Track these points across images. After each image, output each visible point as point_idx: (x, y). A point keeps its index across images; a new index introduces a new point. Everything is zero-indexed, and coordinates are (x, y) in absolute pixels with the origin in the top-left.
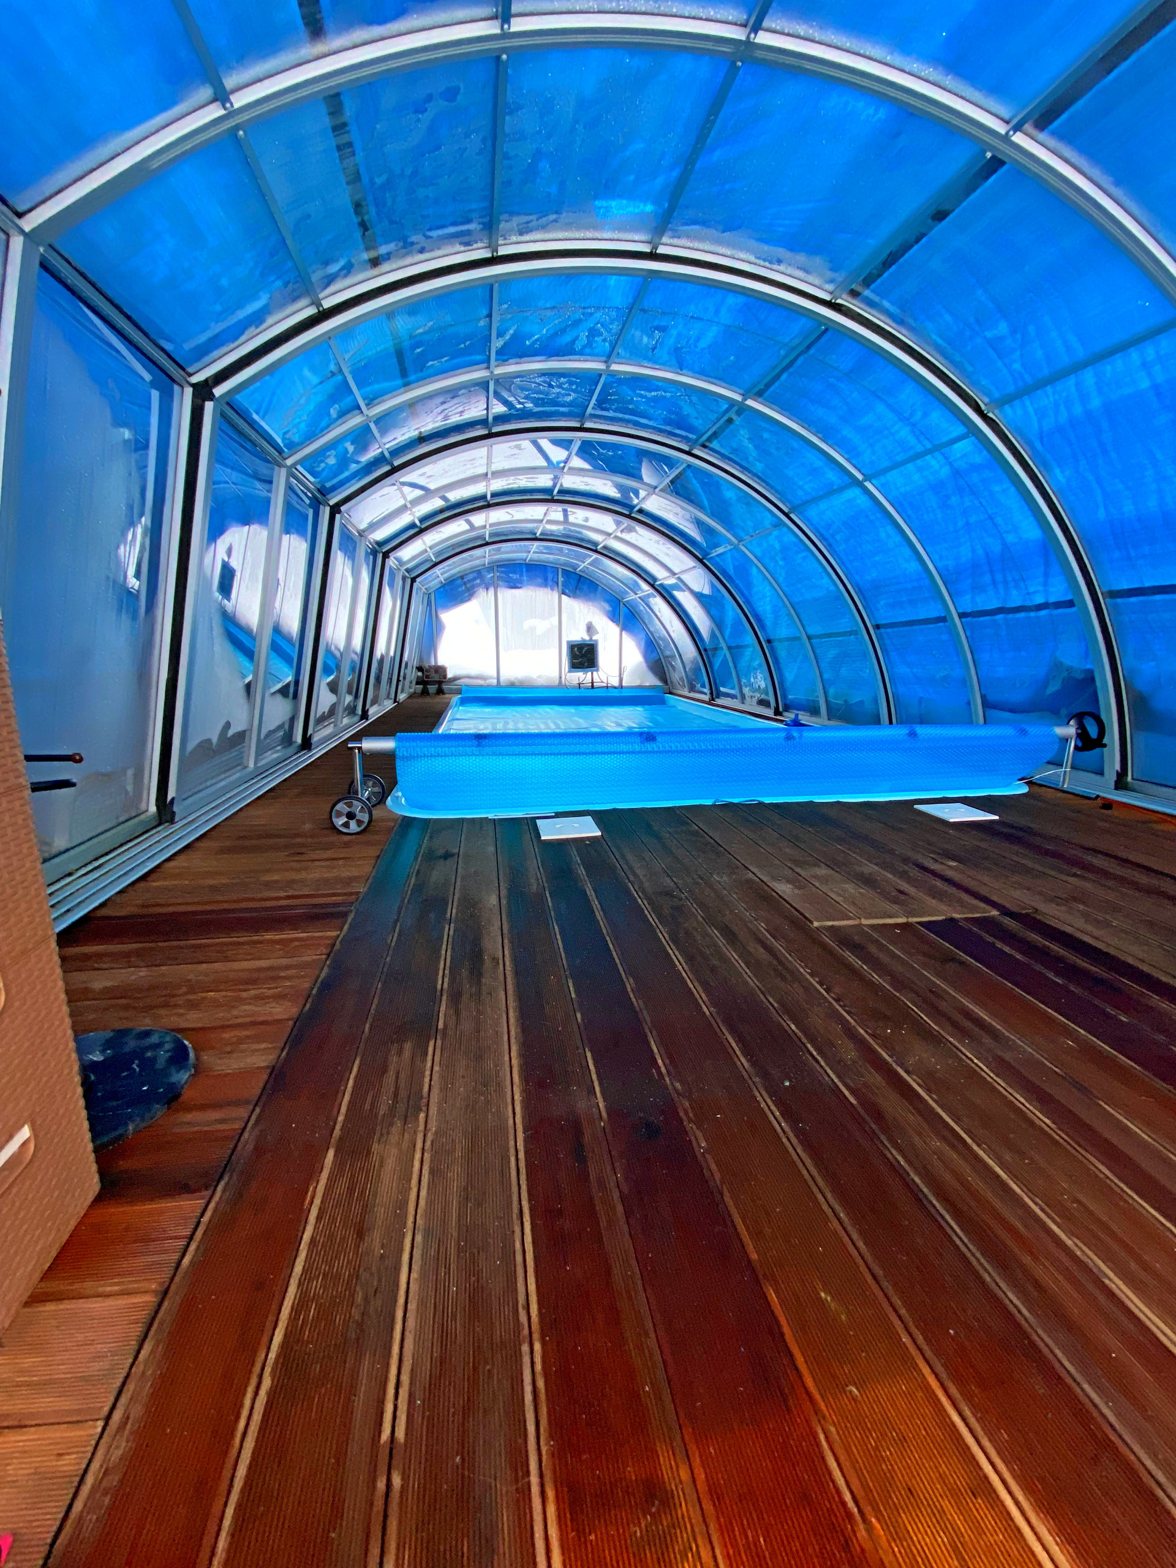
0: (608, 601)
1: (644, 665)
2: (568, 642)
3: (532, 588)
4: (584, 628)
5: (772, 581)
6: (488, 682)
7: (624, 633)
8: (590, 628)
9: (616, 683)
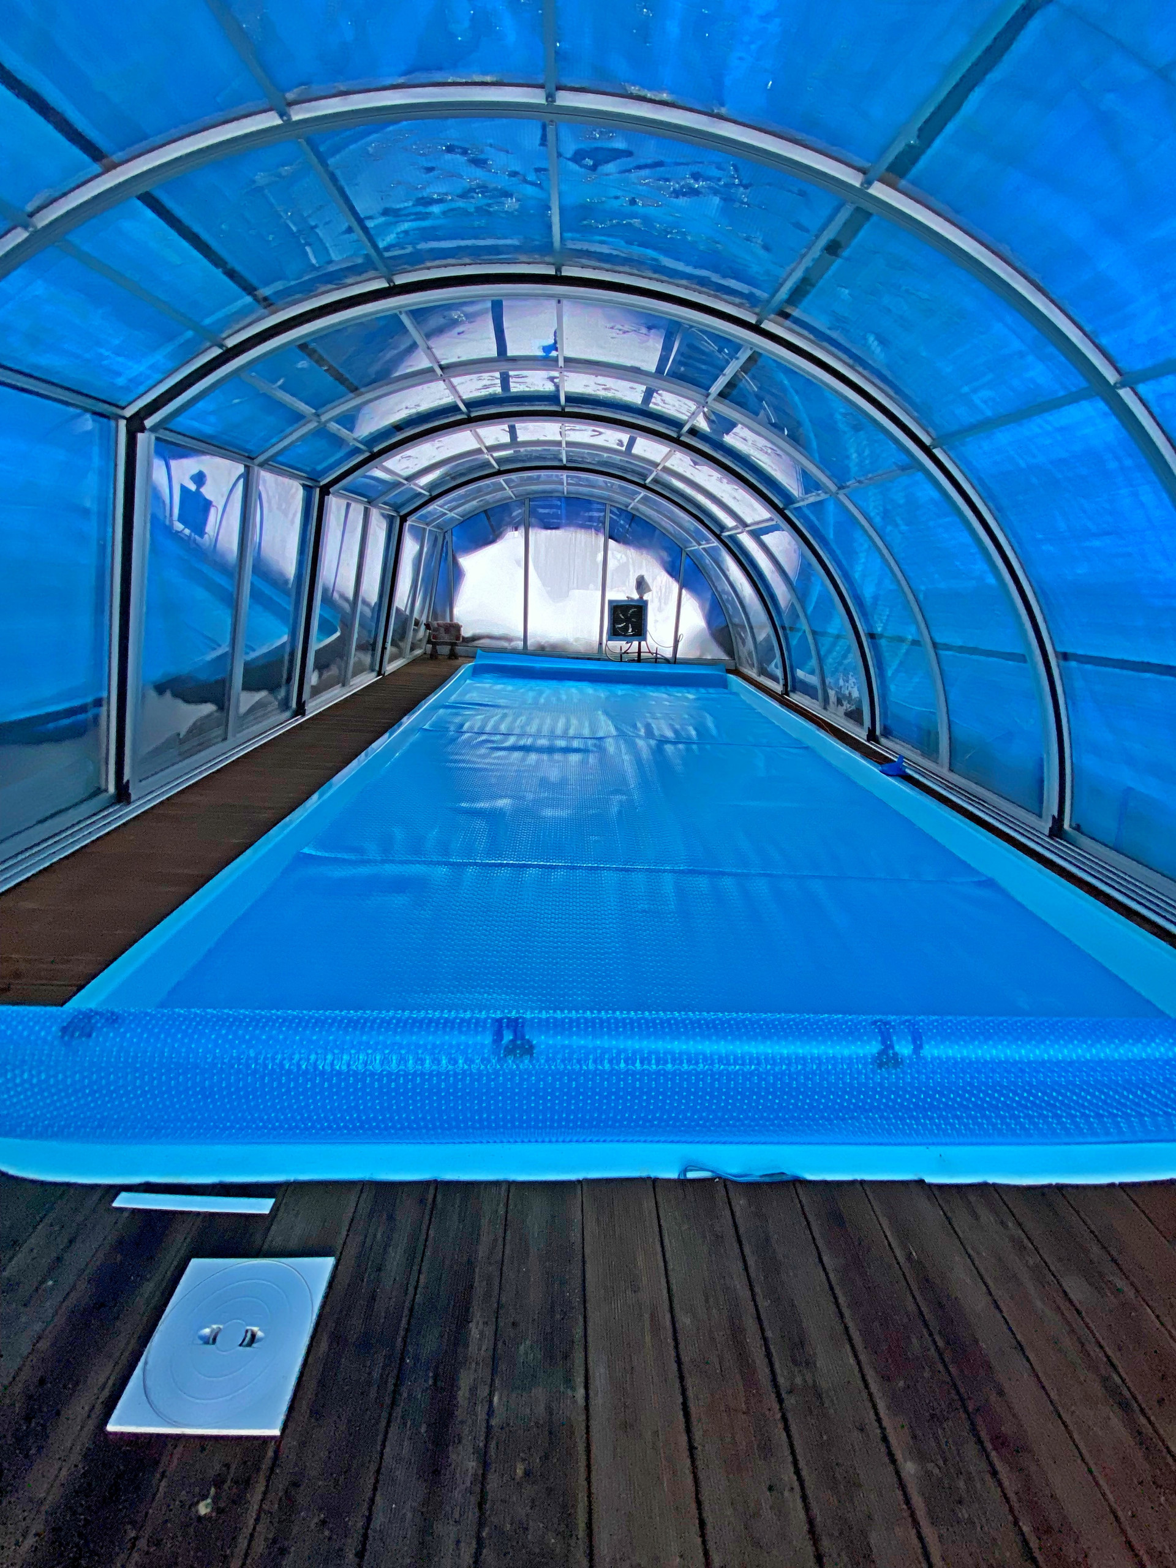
0: (666, 549)
1: (707, 632)
2: (610, 602)
3: (572, 529)
4: (633, 583)
5: (885, 551)
6: (513, 644)
7: (684, 591)
8: (641, 585)
9: (668, 653)
